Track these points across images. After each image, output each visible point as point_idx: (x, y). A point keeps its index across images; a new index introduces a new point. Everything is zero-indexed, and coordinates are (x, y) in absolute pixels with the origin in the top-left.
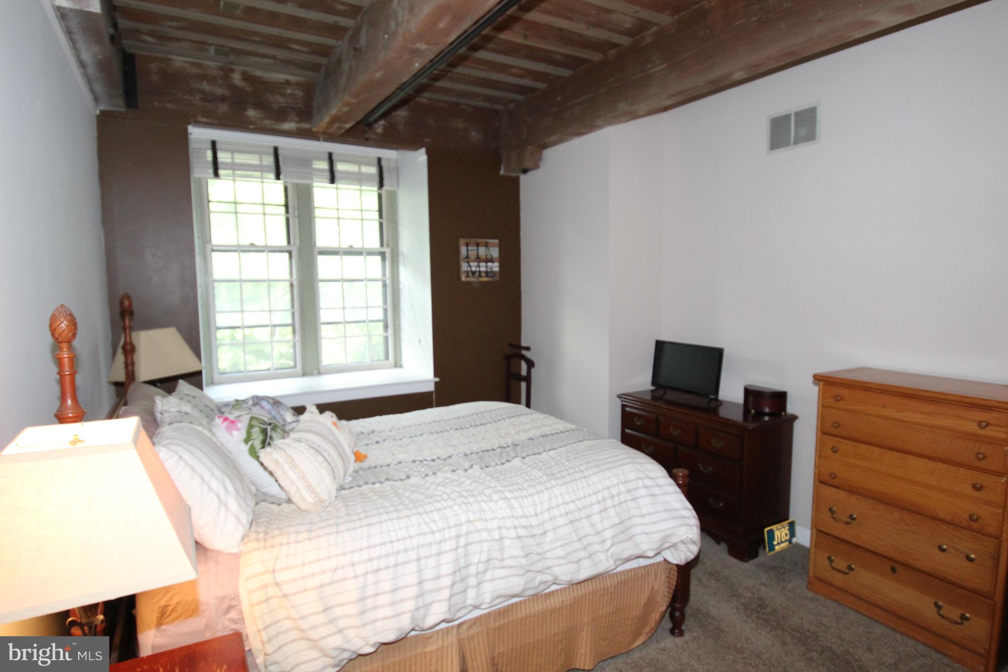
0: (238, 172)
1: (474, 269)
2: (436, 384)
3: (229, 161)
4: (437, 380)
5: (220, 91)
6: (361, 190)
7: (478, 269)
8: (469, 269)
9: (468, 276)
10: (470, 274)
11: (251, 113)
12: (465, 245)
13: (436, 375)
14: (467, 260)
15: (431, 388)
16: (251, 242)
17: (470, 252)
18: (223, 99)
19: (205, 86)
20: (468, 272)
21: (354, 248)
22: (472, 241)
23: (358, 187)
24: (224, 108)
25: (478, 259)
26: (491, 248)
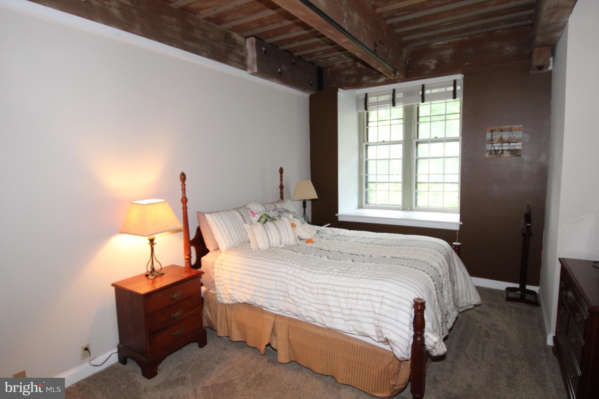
0: (379, 106)
1: (496, 148)
2: (460, 225)
3: (376, 101)
4: (461, 223)
5: (352, 73)
6: (446, 102)
7: (501, 148)
8: (493, 149)
9: (491, 154)
10: (493, 152)
11: (365, 79)
12: (490, 131)
13: (461, 220)
14: (491, 142)
15: (457, 228)
16: (383, 140)
17: (494, 137)
18: (353, 76)
19: (347, 72)
20: (491, 151)
21: (438, 138)
22: (497, 128)
23: (444, 101)
24: (353, 80)
25: (502, 141)
26: (514, 132)
